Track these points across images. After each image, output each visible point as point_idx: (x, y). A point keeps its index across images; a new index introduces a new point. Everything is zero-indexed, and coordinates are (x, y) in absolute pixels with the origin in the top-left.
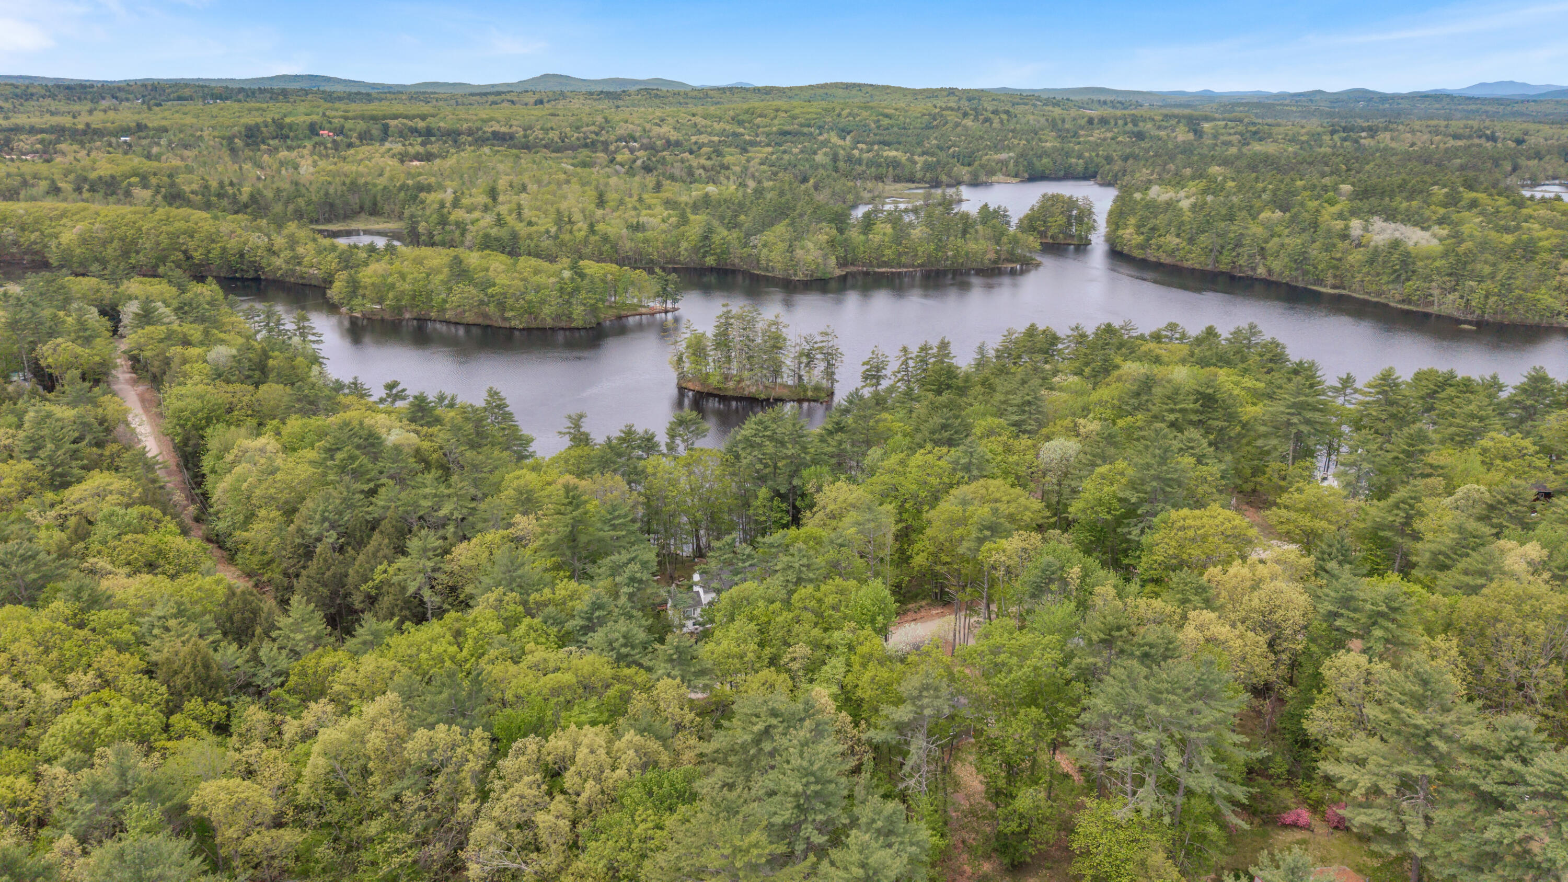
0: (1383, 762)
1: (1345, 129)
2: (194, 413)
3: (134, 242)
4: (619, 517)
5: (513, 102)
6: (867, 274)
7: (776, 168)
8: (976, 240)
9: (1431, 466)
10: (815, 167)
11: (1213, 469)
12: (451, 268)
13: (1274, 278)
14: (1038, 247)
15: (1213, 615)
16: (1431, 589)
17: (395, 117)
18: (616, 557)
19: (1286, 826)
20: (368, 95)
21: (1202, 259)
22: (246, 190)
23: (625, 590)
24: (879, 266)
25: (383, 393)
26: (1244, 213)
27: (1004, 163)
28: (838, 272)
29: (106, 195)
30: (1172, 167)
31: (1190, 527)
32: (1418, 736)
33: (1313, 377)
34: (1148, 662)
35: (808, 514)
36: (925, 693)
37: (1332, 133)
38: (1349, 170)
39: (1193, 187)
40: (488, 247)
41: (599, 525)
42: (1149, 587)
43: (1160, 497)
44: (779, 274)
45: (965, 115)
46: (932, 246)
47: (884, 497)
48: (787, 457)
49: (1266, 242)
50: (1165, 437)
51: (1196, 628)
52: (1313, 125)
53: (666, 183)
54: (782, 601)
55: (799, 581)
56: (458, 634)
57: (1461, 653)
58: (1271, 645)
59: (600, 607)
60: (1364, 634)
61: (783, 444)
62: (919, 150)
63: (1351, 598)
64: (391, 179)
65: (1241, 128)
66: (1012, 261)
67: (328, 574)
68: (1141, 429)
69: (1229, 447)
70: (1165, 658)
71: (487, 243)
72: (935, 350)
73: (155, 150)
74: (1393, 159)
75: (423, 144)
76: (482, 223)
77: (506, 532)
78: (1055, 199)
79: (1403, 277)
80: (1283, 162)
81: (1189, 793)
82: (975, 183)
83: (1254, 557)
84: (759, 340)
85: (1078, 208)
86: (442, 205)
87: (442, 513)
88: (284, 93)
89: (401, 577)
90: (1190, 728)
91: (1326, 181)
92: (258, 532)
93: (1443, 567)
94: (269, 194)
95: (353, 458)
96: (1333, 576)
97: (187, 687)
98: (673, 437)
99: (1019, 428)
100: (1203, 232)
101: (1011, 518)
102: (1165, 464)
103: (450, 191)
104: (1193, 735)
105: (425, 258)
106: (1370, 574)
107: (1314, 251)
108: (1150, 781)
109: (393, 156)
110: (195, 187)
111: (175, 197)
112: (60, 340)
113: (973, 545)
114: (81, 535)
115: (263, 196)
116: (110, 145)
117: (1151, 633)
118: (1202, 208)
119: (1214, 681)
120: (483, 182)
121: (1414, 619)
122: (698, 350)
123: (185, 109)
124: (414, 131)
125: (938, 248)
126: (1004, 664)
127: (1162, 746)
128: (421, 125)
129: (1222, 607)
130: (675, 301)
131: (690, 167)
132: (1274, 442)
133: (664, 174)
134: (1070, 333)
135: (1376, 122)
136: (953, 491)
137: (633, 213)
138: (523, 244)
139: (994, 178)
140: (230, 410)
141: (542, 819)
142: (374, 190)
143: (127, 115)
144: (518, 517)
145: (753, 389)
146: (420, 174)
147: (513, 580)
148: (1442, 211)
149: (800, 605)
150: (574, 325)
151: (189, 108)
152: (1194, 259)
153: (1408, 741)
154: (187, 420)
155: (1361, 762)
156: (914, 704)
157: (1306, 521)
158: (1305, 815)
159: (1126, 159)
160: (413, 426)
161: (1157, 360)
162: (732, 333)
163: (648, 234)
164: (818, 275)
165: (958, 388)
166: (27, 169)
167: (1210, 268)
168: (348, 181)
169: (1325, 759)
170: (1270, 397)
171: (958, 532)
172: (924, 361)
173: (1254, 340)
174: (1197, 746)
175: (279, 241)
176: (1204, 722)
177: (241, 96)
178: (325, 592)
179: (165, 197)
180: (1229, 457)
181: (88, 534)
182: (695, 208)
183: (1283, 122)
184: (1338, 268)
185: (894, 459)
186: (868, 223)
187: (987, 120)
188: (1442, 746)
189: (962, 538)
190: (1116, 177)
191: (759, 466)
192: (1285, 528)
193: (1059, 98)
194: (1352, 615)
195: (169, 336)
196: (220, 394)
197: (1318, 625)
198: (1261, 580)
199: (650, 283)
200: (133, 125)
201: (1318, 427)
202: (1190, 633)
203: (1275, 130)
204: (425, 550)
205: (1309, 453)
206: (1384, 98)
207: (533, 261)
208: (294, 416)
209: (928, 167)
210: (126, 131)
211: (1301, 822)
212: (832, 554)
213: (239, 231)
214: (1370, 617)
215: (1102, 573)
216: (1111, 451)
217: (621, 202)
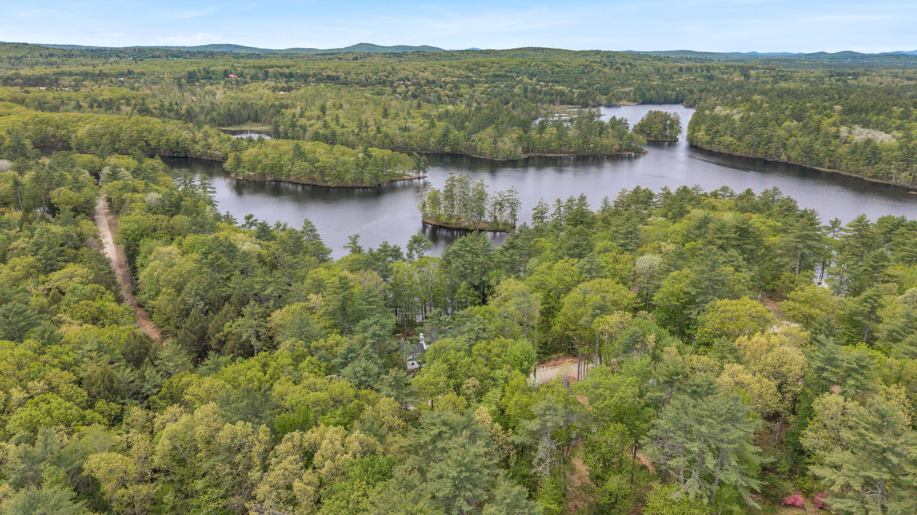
0: (852, 468)
1: (838, 74)
2: (133, 232)
3: (118, 136)
4: (372, 296)
5: (340, 59)
6: (540, 157)
7: (490, 95)
8: (608, 137)
9: (889, 276)
10: (513, 96)
11: (746, 275)
12: (294, 151)
13: (791, 162)
14: (645, 142)
15: (740, 367)
16: (887, 354)
17: (272, 67)
18: (366, 321)
19: (787, 506)
20: (259, 55)
21: (747, 150)
22: (184, 107)
23: (370, 341)
24: (548, 153)
25: (244, 222)
26: (773, 122)
27: (627, 94)
28: (523, 156)
29: (107, 109)
30: (729, 96)
31: (728, 311)
32: (877, 452)
33: (813, 219)
34: (695, 396)
35: (490, 297)
36: (548, 413)
37: (831, 76)
38: (840, 98)
39: (742, 108)
40: (317, 140)
41: (360, 301)
42: (702, 348)
43: (711, 291)
44: (488, 157)
45: (605, 65)
46: (581, 141)
47: (538, 288)
48: (480, 263)
49: (787, 140)
50: (715, 254)
51: (729, 375)
52: (819, 72)
53: (424, 104)
54: (466, 350)
55: (478, 338)
56: (265, 365)
57: (908, 397)
58: (780, 387)
59: (352, 351)
60: (842, 382)
61: (477, 255)
62: (576, 86)
63: (835, 359)
64: (267, 101)
65: (773, 73)
66: (629, 151)
67: (197, 327)
68: (701, 250)
69: (757, 262)
70: (708, 394)
71: (316, 137)
72: (577, 201)
73: (136, 85)
74: (869, 92)
75: (286, 82)
76: (315, 126)
77: (304, 304)
78: (656, 114)
79: (873, 162)
80: (799, 93)
81: (721, 484)
82: (609, 105)
83: (770, 331)
84: (471, 194)
85: (670, 119)
86: (294, 116)
87: (266, 293)
88: (212, 54)
89: (239, 329)
90: (722, 441)
91: (826, 104)
92: (161, 301)
93: (896, 340)
94: (197, 110)
95: (218, 259)
96: (822, 344)
97: (99, 393)
98: (411, 250)
99: (624, 248)
100: (748, 134)
101: (615, 303)
102: (714, 271)
103: (299, 108)
104: (724, 446)
105: (280, 145)
106: (847, 343)
107: (817, 146)
108: (696, 475)
109: (269, 88)
110: (156, 105)
111: (144, 111)
112: (62, 188)
113: (589, 319)
114: (56, 301)
115: (194, 111)
116: (112, 82)
117: (699, 378)
118: (747, 119)
119: (738, 411)
120: (319, 103)
121: (875, 374)
122: (435, 201)
123: (156, 63)
124: (282, 75)
125: (585, 142)
126: (601, 395)
127: (703, 453)
128: (287, 71)
129: (748, 362)
130: (425, 172)
131: (440, 95)
132: (787, 259)
133: (424, 99)
134: (661, 192)
135: (858, 70)
136: (579, 286)
137: (404, 121)
138: (339, 138)
139: (621, 103)
140: (155, 230)
141: (297, 484)
142: (256, 107)
143: (123, 66)
144: (312, 296)
145: (467, 224)
146: (283, 98)
147: (302, 333)
148: (899, 122)
149: (477, 353)
150: (364, 185)
151: (158, 62)
152: (741, 150)
153: (871, 455)
154: (130, 235)
155: (837, 467)
156: (541, 420)
157: (806, 309)
158: (801, 499)
159: (701, 91)
160: (258, 241)
161: (714, 208)
162: (456, 191)
163: (412, 133)
164: (511, 158)
165: (587, 223)
166: (64, 95)
167: (751, 156)
168: (242, 102)
169: (814, 464)
170: (785, 231)
171: (580, 311)
172: (570, 208)
173: (776, 197)
174: (727, 452)
175: (199, 135)
176: (731, 437)
177: (187, 56)
178: (195, 338)
179: (138, 111)
180: (756, 268)
181: (60, 300)
182: (440, 118)
183: (800, 70)
184: (832, 156)
185: (545, 265)
186: (542, 128)
187: (618, 68)
188: (895, 460)
189: (583, 314)
190: (695, 103)
191: (462, 269)
192: (792, 313)
193: (662, 56)
194: (834, 370)
195: (125, 188)
196: (150, 220)
197: (811, 375)
198: (773, 346)
199: (410, 162)
200: (126, 71)
201: (815, 250)
202: (725, 378)
203: (795, 75)
204: (253, 314)
205: (811, 267)
206: (864, 56)
207: (343, 148)
208: (190, 235)
209: (581, 96)
210: (122, 74)
211: (797, 503)
212: (499, 322)
213: (177, 129)
214: (846, 372)
215: (669, 338)
216: (680, 262)
217: (397, 115)
